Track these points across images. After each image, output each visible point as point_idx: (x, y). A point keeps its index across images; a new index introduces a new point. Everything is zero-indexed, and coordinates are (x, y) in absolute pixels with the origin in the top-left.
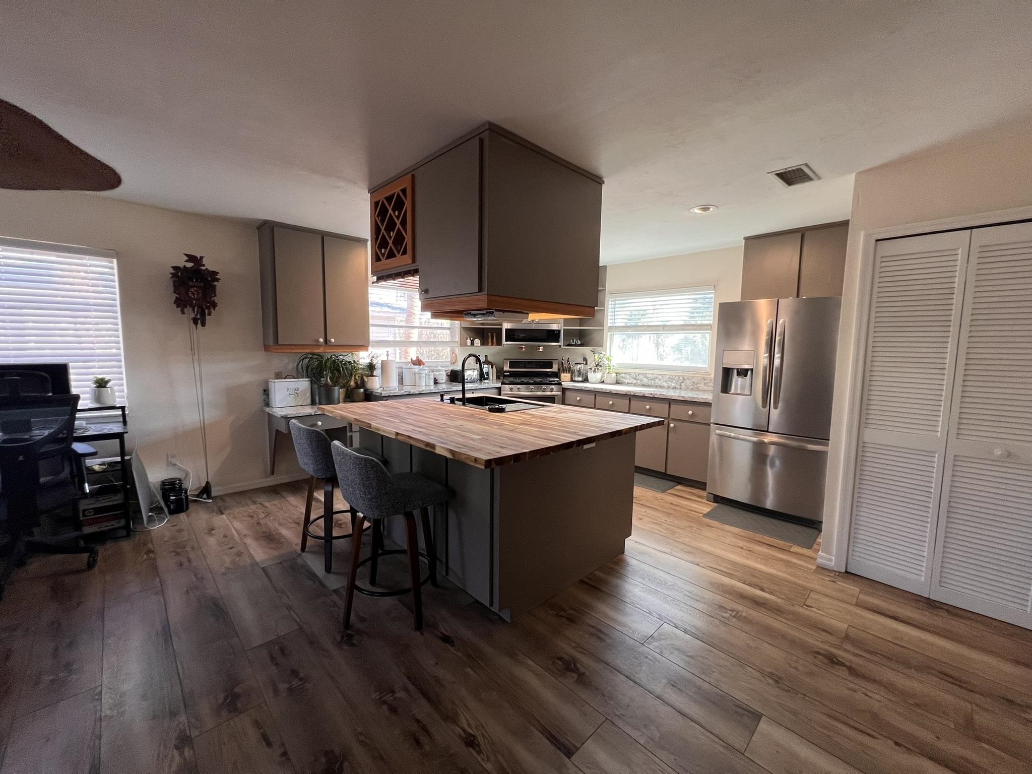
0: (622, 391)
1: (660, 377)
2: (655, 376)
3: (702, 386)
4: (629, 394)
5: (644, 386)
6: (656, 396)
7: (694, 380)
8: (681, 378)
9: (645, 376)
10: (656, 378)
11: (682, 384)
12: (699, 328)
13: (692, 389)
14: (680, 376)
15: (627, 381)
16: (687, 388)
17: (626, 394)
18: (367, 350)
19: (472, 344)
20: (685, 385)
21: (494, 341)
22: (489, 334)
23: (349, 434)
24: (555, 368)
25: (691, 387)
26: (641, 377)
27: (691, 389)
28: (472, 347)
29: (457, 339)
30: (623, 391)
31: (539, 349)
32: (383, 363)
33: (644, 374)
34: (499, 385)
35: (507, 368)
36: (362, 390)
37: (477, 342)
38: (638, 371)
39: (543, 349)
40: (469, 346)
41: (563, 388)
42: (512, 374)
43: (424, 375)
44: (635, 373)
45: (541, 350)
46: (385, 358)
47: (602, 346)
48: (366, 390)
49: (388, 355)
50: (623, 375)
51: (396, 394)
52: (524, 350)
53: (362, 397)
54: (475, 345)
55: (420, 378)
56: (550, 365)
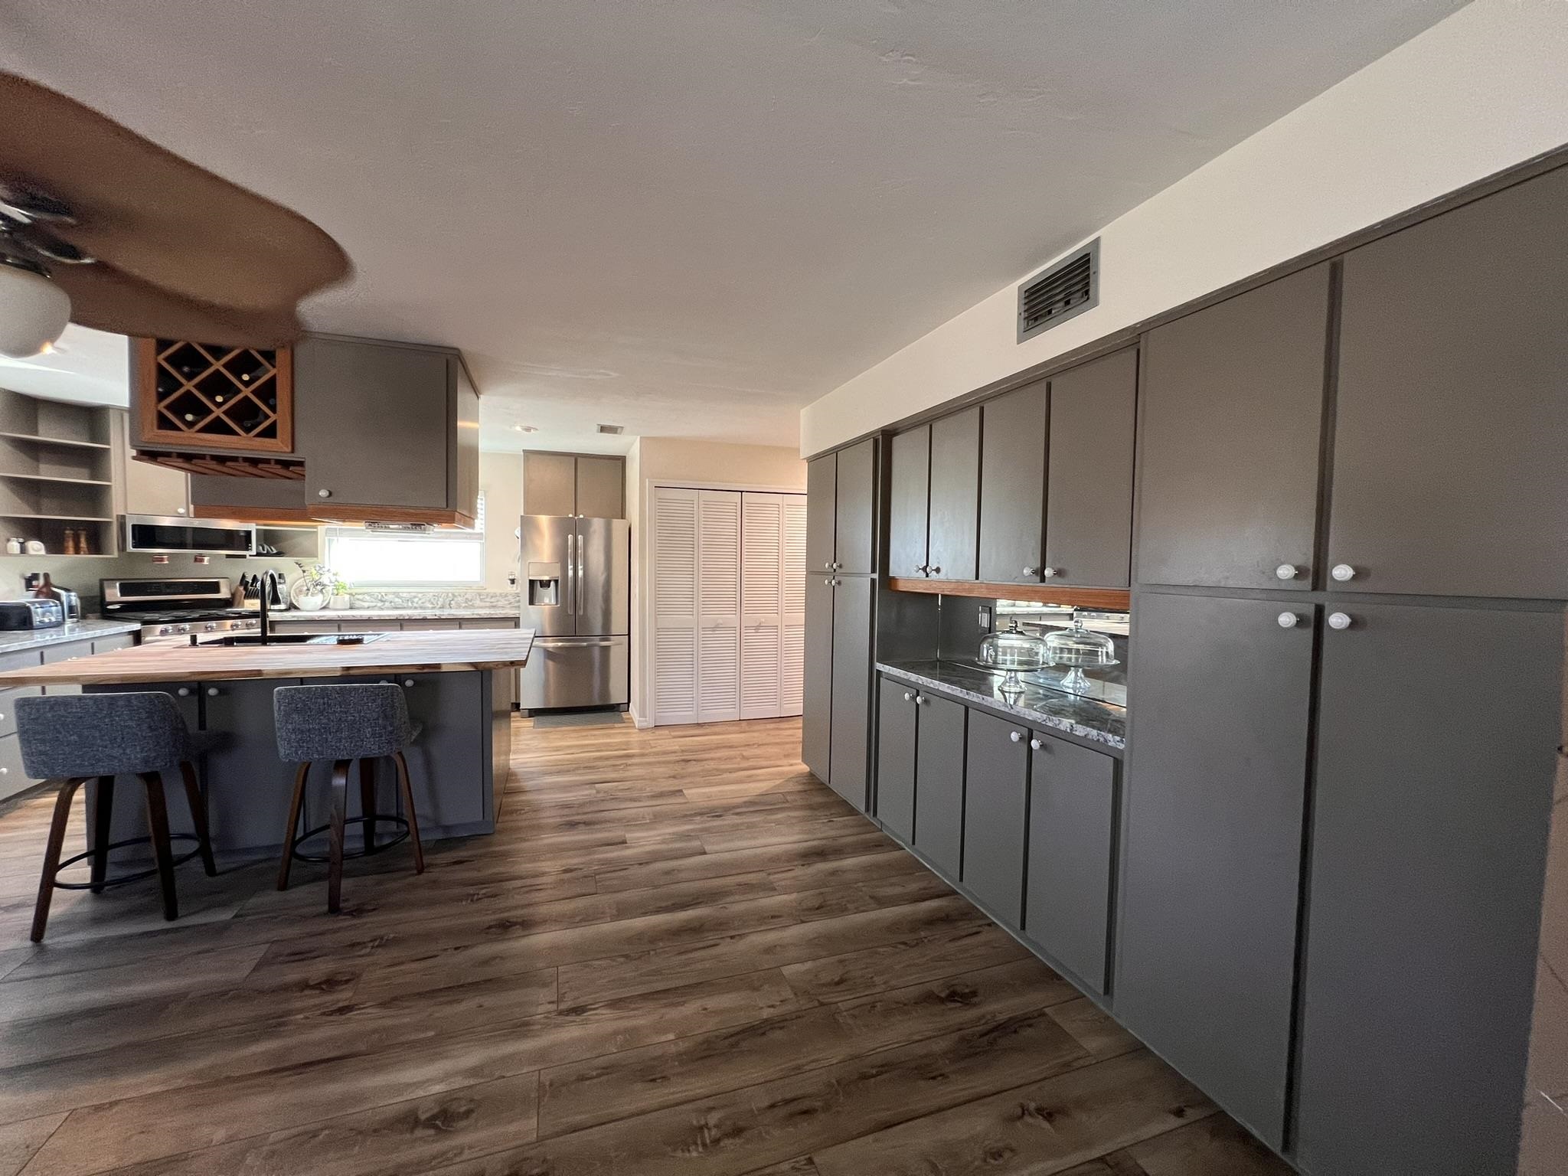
1: (420, 595)
2: (413, 594)
3: (478, 603)
7: (466, 596)
9: (397, 595)
10: (415, 597)
11: (452, 602)
12: (468, 536)
14: (449, 593)
15: (366, 605)
16: (459, 606)
19: (23, 550)
20: (456, 603)
21: (83, 544)
22: (67, 533)
24: (224, 593)
25: (464, 605)
26: (390, 597)
28: (23, 558)
31: (202, 561)
33: (395, 593)
34: (137, 626)
35: (114, 594)
37: (36, 547)
38: (384, 590)
39: (210, 561)
40: (14, 554)
42: (133, 606)
44: (379, 593)
45: (206, 563)
47: (317, 557)
50: (360, 597)
52: (167, 562)
54: (31, 552)
56: (215, 587)
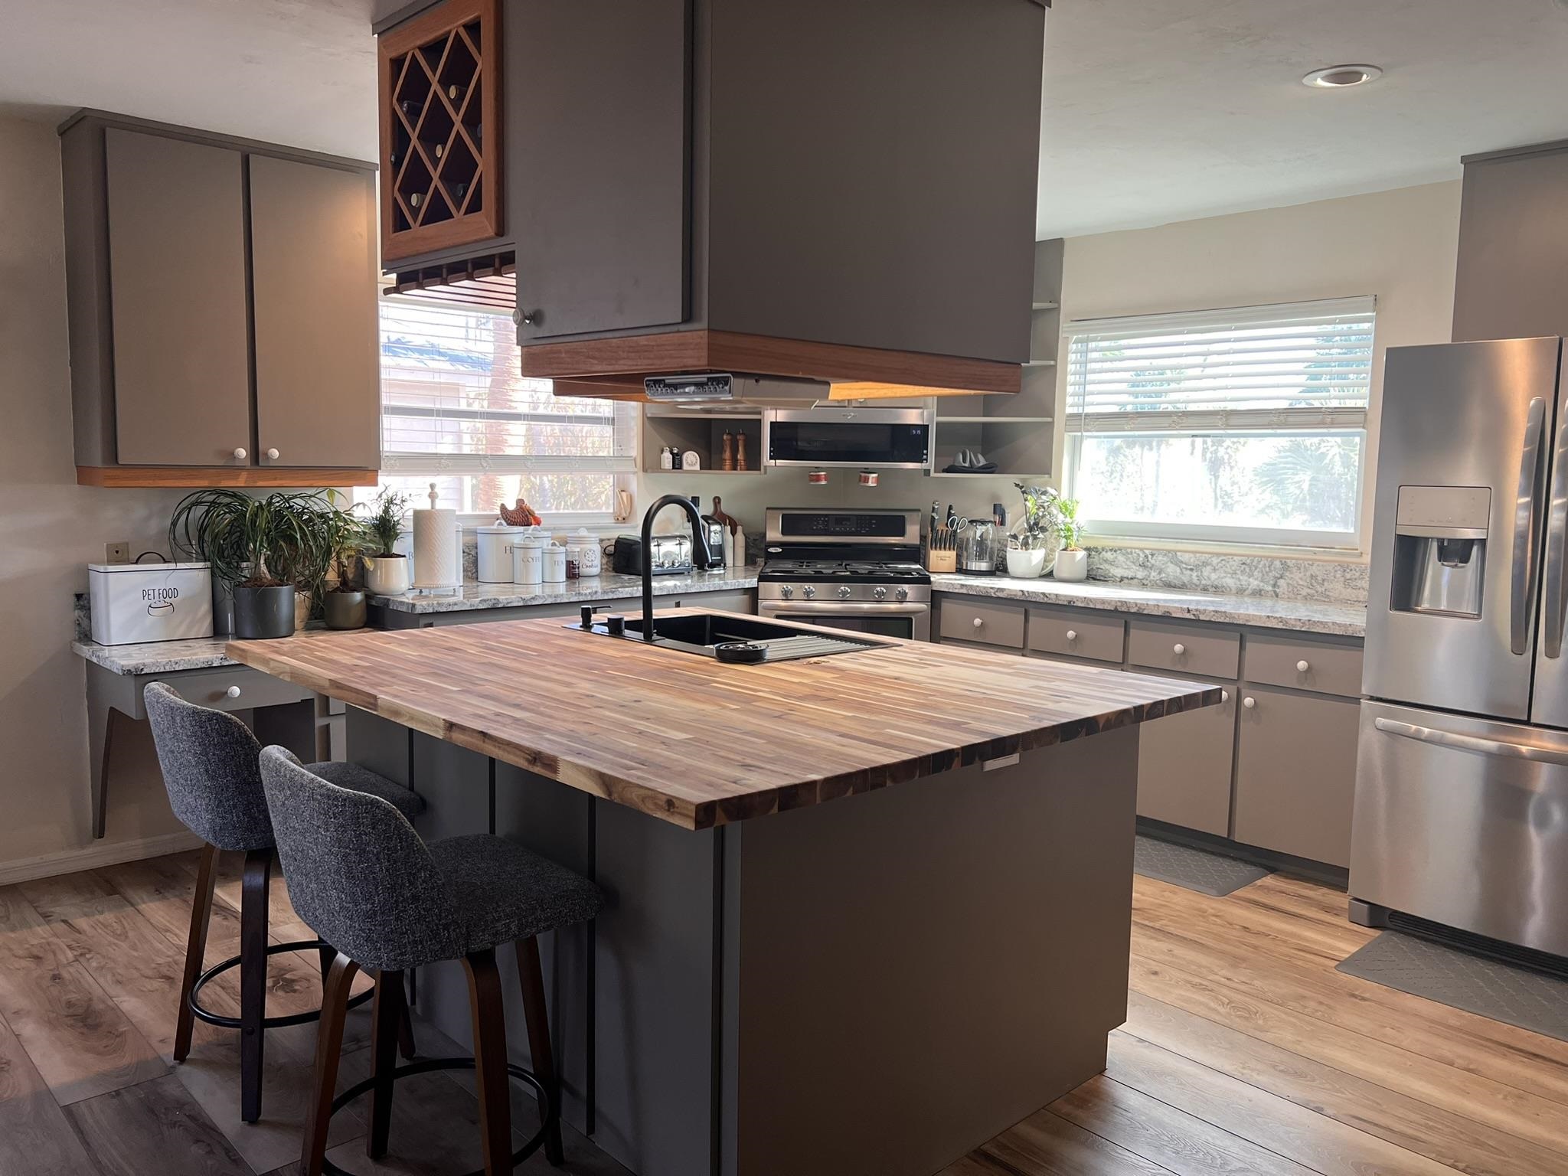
0: (1103, 601)
1: (1215, 560)
2: (1203, 557)
3: (1337, 588)
4: (1124, 609)
5: (1169, 586)
6: (1202, 617)
7: (1314, 570)
8: (1277, 563)
9: (1172, 555)
10: (1205, 564)
11: (1281, 582)
12: (1328, 419)
13: (1307, 598)
14: (1274, 558)
15: (1118, 572)
16: (1294, 596)
17: (1116, 610)
18: (374, 483)
19: (677, 464)
20: (1288, 584)
21: (740, 456)
22: (725, 437)
23: (319, 722)
24: (912, 535)
25: (1304, 592)
26: (1158, 561)
27: (1305, 598)
28: (677, 475)
29: (635, 450)
30: (1109, 602)
31: (866, 480)
32: (419, 516)
33: (1169, 551)
34: (752, 582)
35: (774, 534)
36: (358, 596)
37: (691, 459)
38: (1152, 544)
39: (878, 480)
40: (666, 471)
41: (933, 592)
42: (790, 552)
43: (538, 553)
44: (1142, 550)
45: (871, 483)
46: (424, 504)
47: (1049, 473)
48: (369, 596)
49: (432, 496)
50: (1109, 555)
51: (456, 608)
52: (823, 482)
53: (357, 614)
54: (685, 467)
55: (526, 561)
56: (897, 525)
